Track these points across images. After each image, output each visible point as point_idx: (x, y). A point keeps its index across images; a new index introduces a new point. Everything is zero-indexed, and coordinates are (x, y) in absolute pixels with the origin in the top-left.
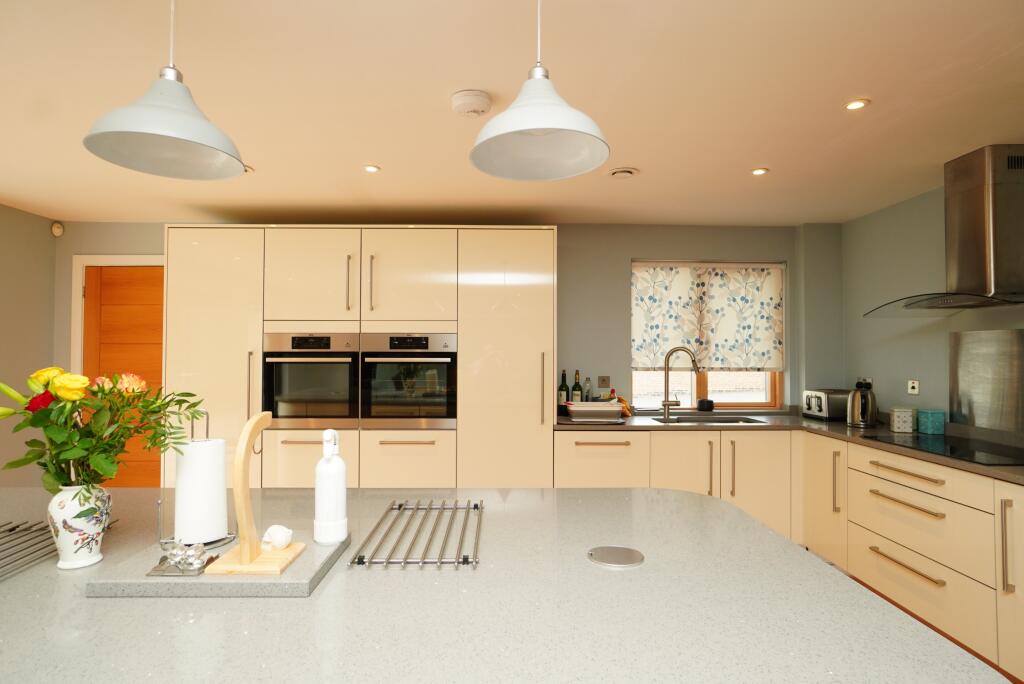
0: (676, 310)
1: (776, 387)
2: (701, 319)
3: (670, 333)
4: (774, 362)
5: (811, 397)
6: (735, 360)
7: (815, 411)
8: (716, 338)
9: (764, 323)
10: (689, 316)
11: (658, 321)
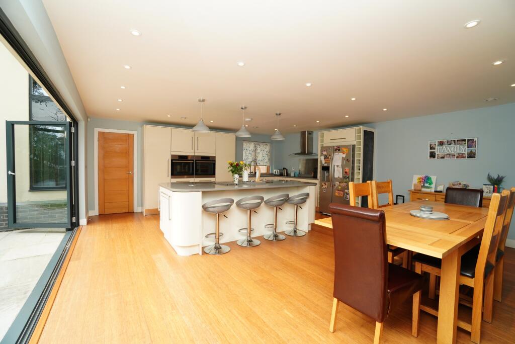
0: (251, 152)
1: (268, 169)
2: (255, 154)
3: (250, 157)
4: (268, 164)
5: (275, 171)
6: (262, 163)
7: (276, 174)
8: (258, 159)
9: (266, 156)
10: (253, 154)
11: (248, 154)
